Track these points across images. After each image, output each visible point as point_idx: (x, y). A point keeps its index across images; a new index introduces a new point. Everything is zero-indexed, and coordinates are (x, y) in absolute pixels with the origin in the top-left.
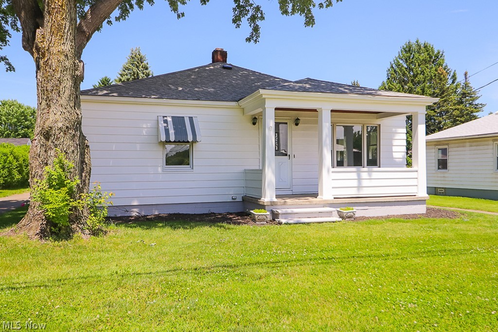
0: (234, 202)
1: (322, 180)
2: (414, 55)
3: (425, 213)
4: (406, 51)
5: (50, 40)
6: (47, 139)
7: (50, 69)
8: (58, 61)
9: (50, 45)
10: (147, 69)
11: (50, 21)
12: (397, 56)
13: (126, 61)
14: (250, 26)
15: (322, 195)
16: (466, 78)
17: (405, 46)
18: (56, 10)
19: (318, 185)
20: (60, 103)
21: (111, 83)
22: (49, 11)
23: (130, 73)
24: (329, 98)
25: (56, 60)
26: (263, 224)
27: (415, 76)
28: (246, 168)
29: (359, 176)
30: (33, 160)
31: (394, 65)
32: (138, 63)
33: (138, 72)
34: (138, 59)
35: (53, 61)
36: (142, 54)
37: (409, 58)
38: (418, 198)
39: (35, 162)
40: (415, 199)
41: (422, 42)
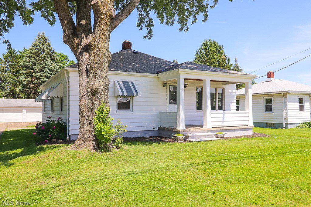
0: (154, 130)
1: (206, 118)
2: (209, 48)
3: (252, 134)
4: (205, 45)
5: (99, 40)
6: (94, 95)
7: (98, 56)
8: (103, 52)
9: (99, 43)
10: (50, 46)
11: (100, 30)
12: (200, 47)
13: (35, 40)
14: (148, 30)
15: (206, 125)
16: (236, 62)
17: (204, 42)
18: (103, 25)
19: (203, 120)
20: (102, 75)
21: (16, 53)
22: (100, 25)
23: (38, 48)
24: (210, 74)
25: (102, 52)
26: (182, 142)
27: (210, 59)
28: (160, 111)
29: (224, 115)
30: (84, 107)
31: (198, 53)
32: (44, 42)
33: (44, 48)
34: (44, 40)
35: (100, 52)
36: (46, 37)
37: (207, 49)
38: (249, 127)
39: (85, 108)
40: (248, 128)
41: (212, 41)
